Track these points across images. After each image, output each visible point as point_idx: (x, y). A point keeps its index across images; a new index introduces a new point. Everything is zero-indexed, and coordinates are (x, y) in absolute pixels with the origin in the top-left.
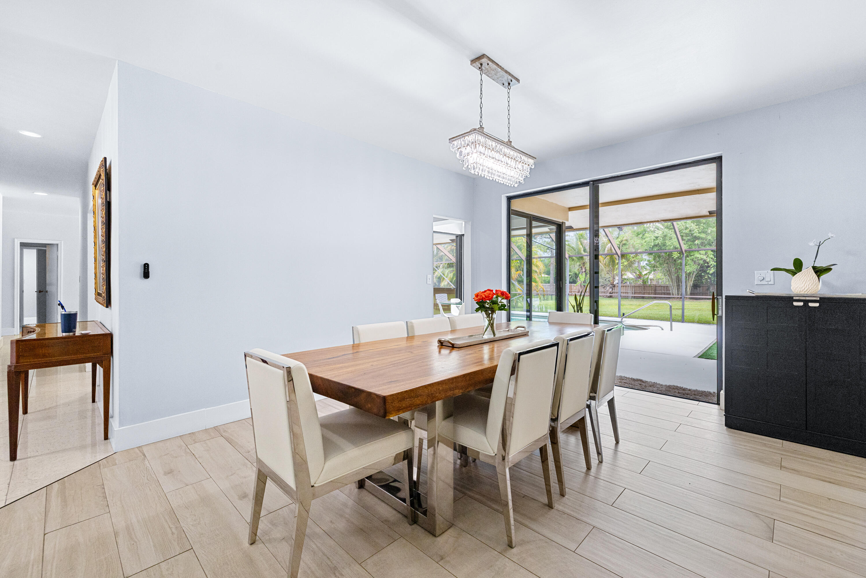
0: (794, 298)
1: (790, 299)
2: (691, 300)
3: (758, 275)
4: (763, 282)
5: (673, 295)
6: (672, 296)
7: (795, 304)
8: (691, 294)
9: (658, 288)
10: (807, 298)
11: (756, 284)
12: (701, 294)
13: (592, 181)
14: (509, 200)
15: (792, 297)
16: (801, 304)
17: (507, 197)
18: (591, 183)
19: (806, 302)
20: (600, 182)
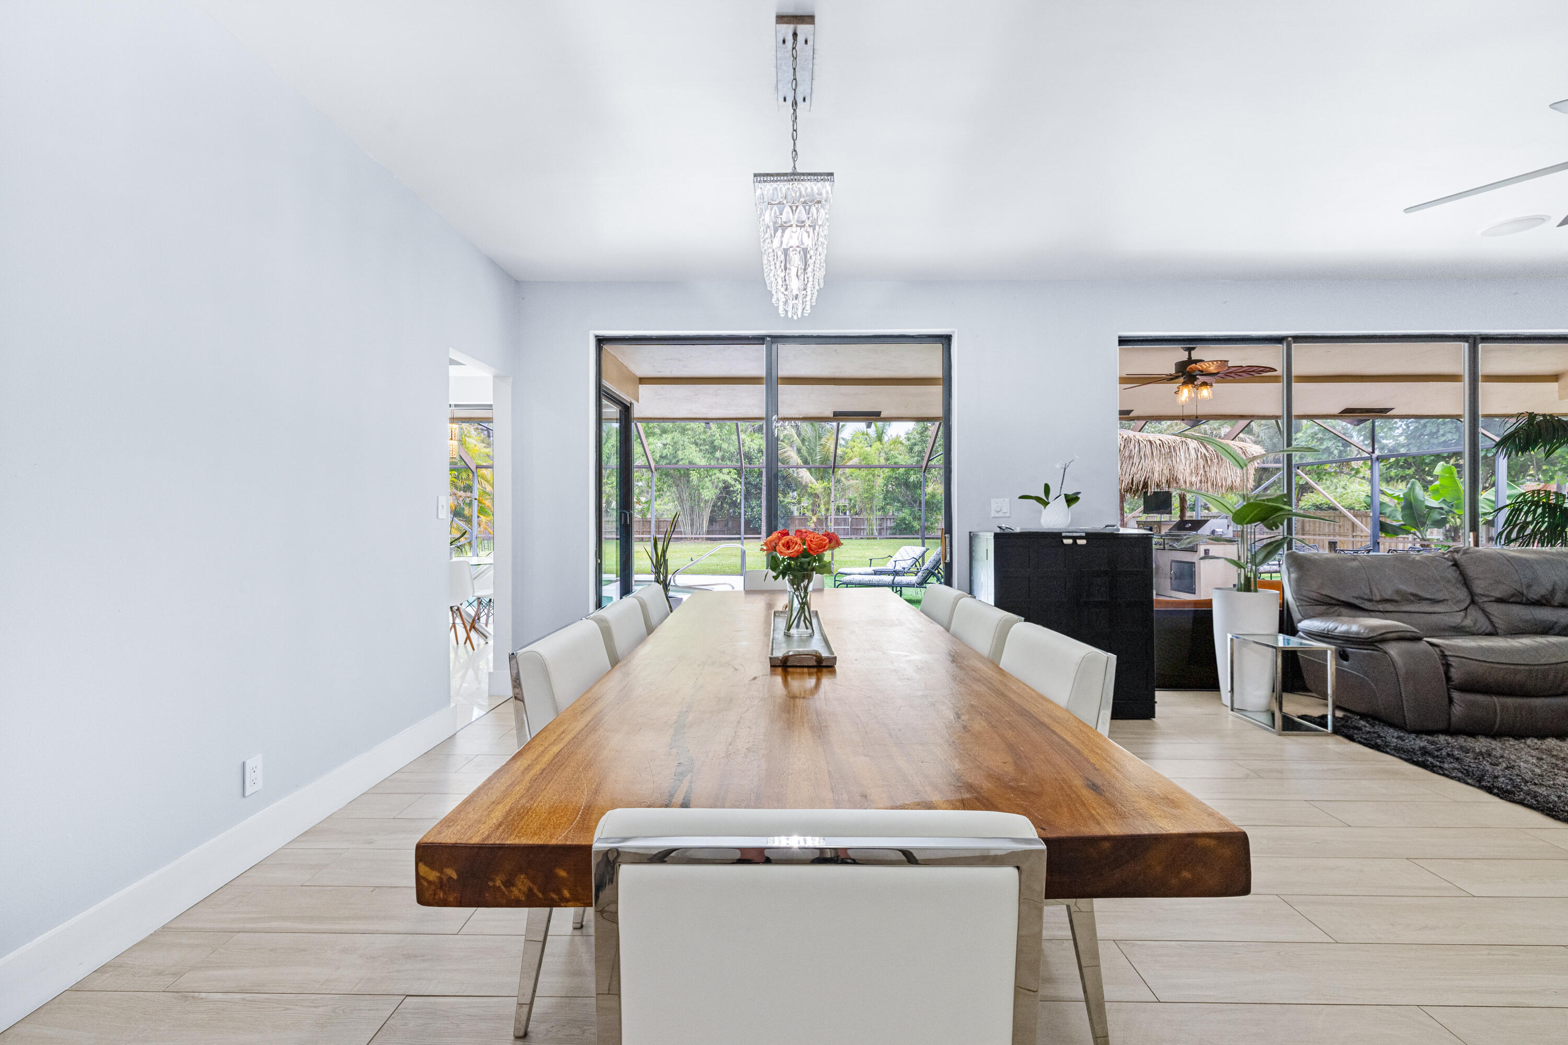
0: (1064, 534)
1: (1055, 537)
2: (709, 542)
3: (995, 504)
4: (1000, 515)
5: (685, 534)
6: (683, 536)
7: (1066, 541)
8: (708, 532)
9: (662, 524)
10: (1075, 534)
11: (992, 516)
12: (717, 532)
13: (769, 336)
14: (600, 345)
15: (1060, 533)
16: (1070, 541)
17: (596, 336)
18: (768, 339)
19: (1075, 539)
20: (781, 340)
